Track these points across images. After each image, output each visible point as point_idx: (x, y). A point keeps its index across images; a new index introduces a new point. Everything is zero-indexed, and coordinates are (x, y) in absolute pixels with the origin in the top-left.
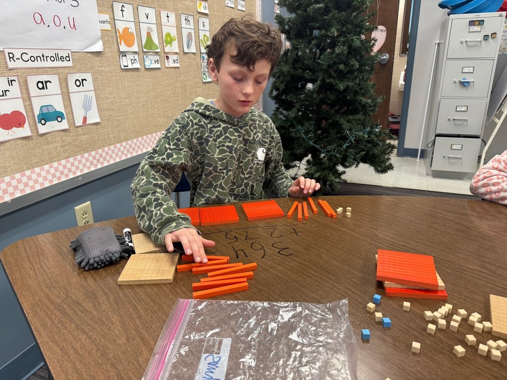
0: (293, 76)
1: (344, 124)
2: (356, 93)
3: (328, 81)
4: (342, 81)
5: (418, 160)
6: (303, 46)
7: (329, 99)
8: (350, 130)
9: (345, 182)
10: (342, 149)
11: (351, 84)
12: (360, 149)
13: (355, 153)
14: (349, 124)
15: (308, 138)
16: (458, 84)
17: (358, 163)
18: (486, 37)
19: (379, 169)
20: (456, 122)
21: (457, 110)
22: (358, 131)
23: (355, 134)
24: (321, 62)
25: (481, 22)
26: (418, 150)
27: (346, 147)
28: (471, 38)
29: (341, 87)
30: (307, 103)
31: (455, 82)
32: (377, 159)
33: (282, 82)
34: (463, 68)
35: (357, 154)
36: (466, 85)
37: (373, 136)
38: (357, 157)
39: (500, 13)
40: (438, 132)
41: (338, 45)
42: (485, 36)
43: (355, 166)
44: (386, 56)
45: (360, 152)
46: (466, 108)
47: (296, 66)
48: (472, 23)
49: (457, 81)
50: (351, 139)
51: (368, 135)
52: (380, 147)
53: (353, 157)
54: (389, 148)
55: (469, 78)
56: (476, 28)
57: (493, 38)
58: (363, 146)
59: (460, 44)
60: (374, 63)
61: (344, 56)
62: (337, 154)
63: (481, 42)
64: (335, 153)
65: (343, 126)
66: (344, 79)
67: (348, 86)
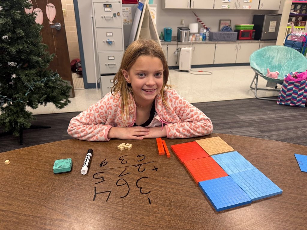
1: (23, 77)
2: (29, 54)
4: (14, 45)
5: (97, 90)
8: (29, 81)
10: (25, 97)
11: (21, 47)
12: (42, 93)
13: (39, 97)
14: (27, 77)
16: (106, 43)
17: (46, 103)
20: (110, 66)
21: (109, 58)
22: (36, 82)
23: (34, 84)
25: (110, 6)
26: (95, 84)
27: (28, 95)
28: (107, 15)
31: (104, 42)
32: (57, 99)
34: (106, 33)
35: (41, 98)
36: (110, 43)
37: (51, 84)
38: (41, 99)
39: (119, 1)
40: (102, 73)
42: (114, 14)
43: (44, 105)
44: (59, 25)
45: (43, 96)
46: (113, 57)
48: (105, 6)
49: (105, 41)
50: (31, 88)
51: (46, 82)
52: (57, 90)
53: (37, 101)
54: (67, 88)
55: (111, 39)
56: (108, 9)
57: (118, 15)
58: (44, 91)
59: (102, 19)
60: (37, 31)
61: (10, 26)
62: (22, 101)
63: (112, 17)
64: (19, 100)
65: (23, 79)
66: (16, 43)
67: (19, 49)
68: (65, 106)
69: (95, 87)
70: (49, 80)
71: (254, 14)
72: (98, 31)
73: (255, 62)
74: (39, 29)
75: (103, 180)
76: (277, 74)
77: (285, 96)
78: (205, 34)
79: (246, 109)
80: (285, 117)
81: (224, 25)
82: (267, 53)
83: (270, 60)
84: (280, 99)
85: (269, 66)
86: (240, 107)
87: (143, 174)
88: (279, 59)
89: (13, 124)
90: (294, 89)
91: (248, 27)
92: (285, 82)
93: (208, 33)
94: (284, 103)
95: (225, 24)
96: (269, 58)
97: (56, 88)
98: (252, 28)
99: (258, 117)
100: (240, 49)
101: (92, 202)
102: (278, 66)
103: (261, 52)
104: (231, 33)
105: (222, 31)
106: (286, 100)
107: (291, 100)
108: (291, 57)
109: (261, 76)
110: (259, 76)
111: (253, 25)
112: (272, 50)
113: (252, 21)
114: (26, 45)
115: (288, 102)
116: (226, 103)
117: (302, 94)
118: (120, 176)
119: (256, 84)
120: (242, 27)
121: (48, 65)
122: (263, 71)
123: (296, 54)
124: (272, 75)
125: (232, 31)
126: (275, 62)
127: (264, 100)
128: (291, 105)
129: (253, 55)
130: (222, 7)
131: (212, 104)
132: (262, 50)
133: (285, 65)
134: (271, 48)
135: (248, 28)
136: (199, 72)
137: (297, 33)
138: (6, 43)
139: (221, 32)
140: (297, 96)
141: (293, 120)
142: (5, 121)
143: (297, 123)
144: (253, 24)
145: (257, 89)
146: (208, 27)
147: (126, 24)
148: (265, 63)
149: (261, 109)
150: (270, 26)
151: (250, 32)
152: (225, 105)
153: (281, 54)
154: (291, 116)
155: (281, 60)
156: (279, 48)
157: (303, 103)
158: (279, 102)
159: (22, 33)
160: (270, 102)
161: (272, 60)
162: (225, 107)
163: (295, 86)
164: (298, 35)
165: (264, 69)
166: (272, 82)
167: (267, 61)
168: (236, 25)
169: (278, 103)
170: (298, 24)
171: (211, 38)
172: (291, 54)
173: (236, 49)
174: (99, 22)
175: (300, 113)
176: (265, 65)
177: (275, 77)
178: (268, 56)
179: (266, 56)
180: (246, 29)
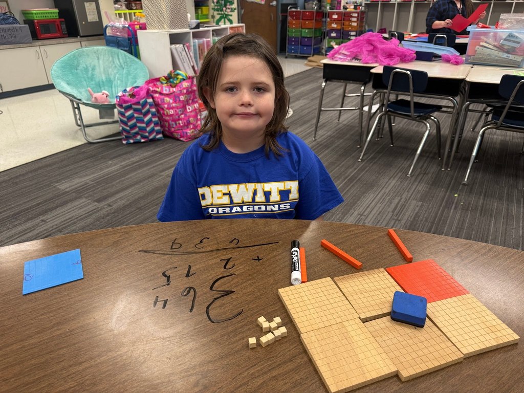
73: (63, 80)
76: (105, 96)
77: (128, 128)
79: (71, 167)
80: (135, 163)
82: (81, 62)
83: (90, 72)
84: (123, 135)
85: (92, 84)
86: (59, 168)
88: (104, 69)
90: (136, 115)
91: (48, 13)
94: (133, 140)
96: (86, 69)
98: (57, 15)
99: (93, 176)
100: (47, 57)
102: (107, 81)
103: (69, 60)
106: (133, 134)
107: (140, 133)
108: (120, 63)
110: (79, 104)
111: (56, 10)
112: (88, 55)
115: (136, 137)
116: (33, 167)
117: (150, 122)
119: (81, 119)
120: (36, 14)
122: (83, 93)
123: (126, 59)
124: (98, 98)
125: (18, 23)
126: (100, 75)
127: (100, 144)
128: (143, 140)
132: (70, 57)
133: (116, 78)
134: (83, 52)
135: (48, 15)
137: (116, 23)
140: (144, 125)
141: (146, 165)
143: (154, 167)
144: (56, 8)
148: (83, 79)
149: (98, 160)
150: (87, 10)
151: (56, 23)
152: (31, 172)
153: (103, 60)
154: (145, 159)
155: (108, 71)
156: (97, 51)
157: (158, 133)
158: (124, 140)
160: (112, 144)
161: (94, 73)
162: (30, 175)
163: (136, 110)
164: (118, 26)
165: (84, 90)
166: (105, 110)
167: (85, 75)
168: (22, 11)
169: (124, 142)
170: (132, 6)
172: (119, 59)
173: (39, 58)
175: (157, 150)
176: (85, 82)
177: (103, 102)
178: (85, 66)
179: (81, 67)
180: (44, 18)
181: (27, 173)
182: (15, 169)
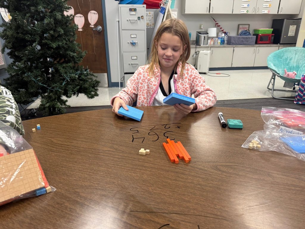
0: (16, 38)
1: (61, 69)
2: (66, 50)
3: (43, 41)
4: (55, 42)
5: (120, 88)
6: (20, 17)
7: (47, 53)
8: (66, 73)
9: (69, 107)
10: (62, 86)
11: (60, 44)
13: (73, 88)
14: (64, 69)
15: (38, 81)
16: (130, 44)
17: (78, 94)
18: (139, 18)
19: (90, 96)
20: (133, 65)
21: (133, 58)
22: (71, 74)
23: (70, 76)
24: (35, 28)
25: (135, 10)
26: (118, 83)
27: (65, 84)
28: (132, 18)
29: (54, 45)
30: (31, 57)
31: (128, 43)
32: (88, 90)
33: (9, 43)
34: (131, 35)
35: (75, 88)
36: (134, 44)
37: (83, 77)
38: (74, 90)
39: (143, 5)
40: (125, 71)
41: (46, 18)
43: (76, 96)
45: (76, 86)
46: (136, 57)
47: (18, 31)
48: (131, 10)
49: (130, 43)
50: (67, 79)
51: (79, 75)
52: (88, 83)
53: (71, 90)
54: (96, 83)
55: (135, 41)
56: (133, 13)
57: (142, 19)
58: (77, 82)
59: (127, 22)
60: (74, 30)
61: (52, 25)
62: (59, 89)
63: (137, 20)
64: (57, 89)
65: (61, 71)
66: (56, 40)
67: (59, 45)
68: (95, 97)
69: (118, 86)
70: (81, 74)
71: (273, 19)
72: (123, 33)
74: (75, 28)
75: (138, 132)
76: (294, 74)
77: (302, 95)
78: (223, 38)
81: (243, 30)
82: (285, 55)
83: (288, 61)
84: (297, 98)
85: (287, 67)
87: (169, 130)
88: (297, 60)
89: (52, 109)
92: (303, 81)
93: (227, 37)
94: (302, 102)
95: (243, 28)
96: (286, 59)
97: (87, 81)
98: (272, 32)
100: (258, 53)
101: (132, 143)
102: (296, 67)
103: (278, 53)
104: (250, 37)
105: (241, 35)
106: (304, 99)
109: (278, 76)
110: (276, 76)
111: (272, 30)
112: (290, 51)
113: (271, 25)
114: (64, 42)
115: (304, 101)
116: (243, 102)
118: (150, 130)
119: (273, 85)
120: (261, 31)
121: (82, 60)
124: (290, 75)
125: (251, 35)
126: (293, 63)
127: (281, 100)
129: (270, 56)
130: (241, 12)
131: (229, 102)
132: (280, 52)
133: (303, 66)
134: (289, 49)
135: (267, 32)
136: (217, 74)
138: (49, 40)
139: (239, 36)
142: (45, 106)
144: (272, 28)
145: (274, 90)
146: (226, 32)
147: (149, 27)
148: (282, 64)
150: (290, 30)
151: (269, 36)
152: (242, 103)
153: (299, 55)
155: (299, 61)
156: (297, 50)
158: (296, 101)
159: (62, 32)
160: (287, 102)
161: (290, 61)
162: (241, 105)
165: (281, 70)
166: (290, 82)
167: (284, 62)
168: (255, 29)
169: (295, 102)
171: (230, 42)
173: (254, 53)
174: (125, 25)
176: (283, 66)
177: (292, 77)
178: (286, 57)
179: (284, 58)
180: (264, 33)
181: (240, 104)
182: (235, 101)
